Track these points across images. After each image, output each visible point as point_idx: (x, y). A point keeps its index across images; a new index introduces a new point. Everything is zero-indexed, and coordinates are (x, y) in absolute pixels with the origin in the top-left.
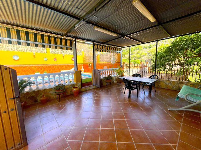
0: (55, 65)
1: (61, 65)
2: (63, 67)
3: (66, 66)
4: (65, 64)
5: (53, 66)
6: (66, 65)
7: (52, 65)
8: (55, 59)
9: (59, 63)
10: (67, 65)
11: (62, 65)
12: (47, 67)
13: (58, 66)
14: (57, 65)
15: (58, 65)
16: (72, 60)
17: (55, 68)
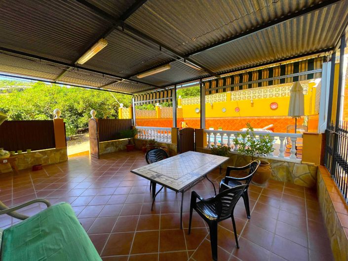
0: (236, 118)
1: (246, 118)
2: (249, 121)
3: (255, 120)
4: (254, 118)
5: (233, 121)
6: (256, 118)
7: (231, 118)
8: (237, 109)
9: (243, 116)
10: (259, 120)
11: (248, 118)
12: (224, 121)
13: (241, 121)
14: (239, 118)
15: (242, 118)
16: (271, 108)
17: (235, 123)
